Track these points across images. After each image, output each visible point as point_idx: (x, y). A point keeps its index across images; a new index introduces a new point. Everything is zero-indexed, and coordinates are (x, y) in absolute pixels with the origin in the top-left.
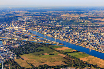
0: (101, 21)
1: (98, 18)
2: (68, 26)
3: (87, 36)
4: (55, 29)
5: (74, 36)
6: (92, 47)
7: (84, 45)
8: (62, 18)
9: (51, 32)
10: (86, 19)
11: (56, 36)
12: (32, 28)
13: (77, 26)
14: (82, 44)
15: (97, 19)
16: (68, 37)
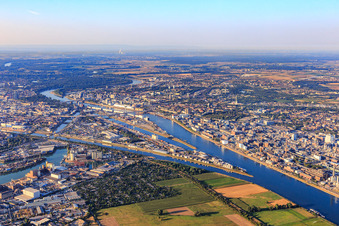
2: (261, 107)
3: (321, 142)
4: (225, 115)
5: (281, 142)
7: (313, 179)
8: (247, 82)
9: (211, 125)
10: (311, 88)
11: (226, 138)
12: (162, 109)
13: (287, 108)
14: (305, 176)
16: (261, 145)
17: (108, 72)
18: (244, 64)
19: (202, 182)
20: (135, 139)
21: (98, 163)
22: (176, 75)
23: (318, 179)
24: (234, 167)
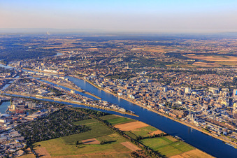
0: (205, 62)
1: (197, 54)
2: (144, 70)
3: (182, 93)
4: (120, 76)
5: (157, 93)
6: (195, 122)
7: (177, 116)
8: (135, 54)
9: (111, 83)
10: (176, 57)
11: (121, 91)
12: (78, 73)
13: (159, 71)
14: (172, 115)
15: (197, 57)
16: (144, 95)
17: (39, 47)
18: (133, 42)
19: (105, 121)
20: (58, 94)
21: (33, 111)
22: (87, 49)
23: (180, 116)
24: (127, 111)
